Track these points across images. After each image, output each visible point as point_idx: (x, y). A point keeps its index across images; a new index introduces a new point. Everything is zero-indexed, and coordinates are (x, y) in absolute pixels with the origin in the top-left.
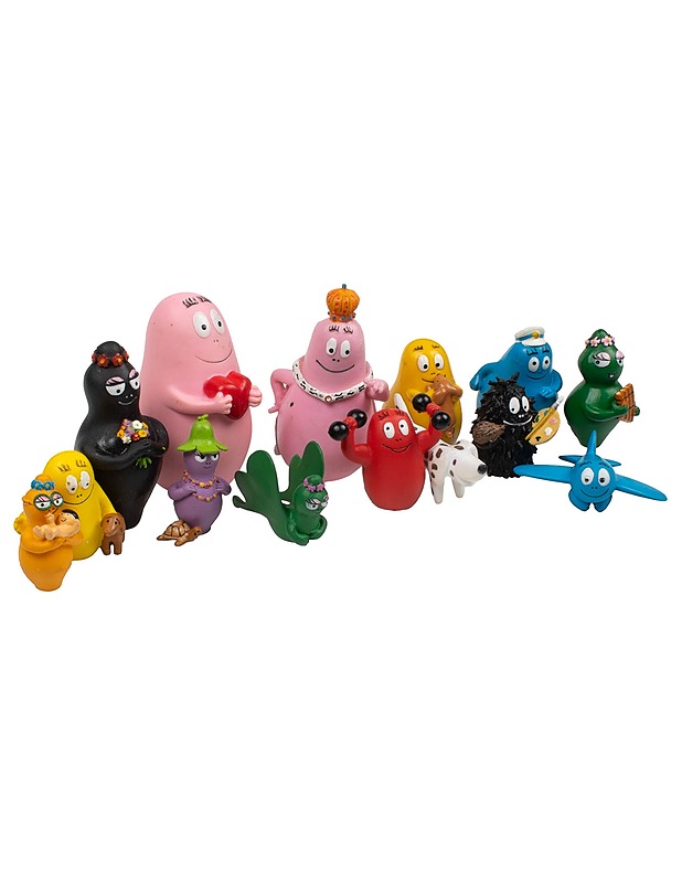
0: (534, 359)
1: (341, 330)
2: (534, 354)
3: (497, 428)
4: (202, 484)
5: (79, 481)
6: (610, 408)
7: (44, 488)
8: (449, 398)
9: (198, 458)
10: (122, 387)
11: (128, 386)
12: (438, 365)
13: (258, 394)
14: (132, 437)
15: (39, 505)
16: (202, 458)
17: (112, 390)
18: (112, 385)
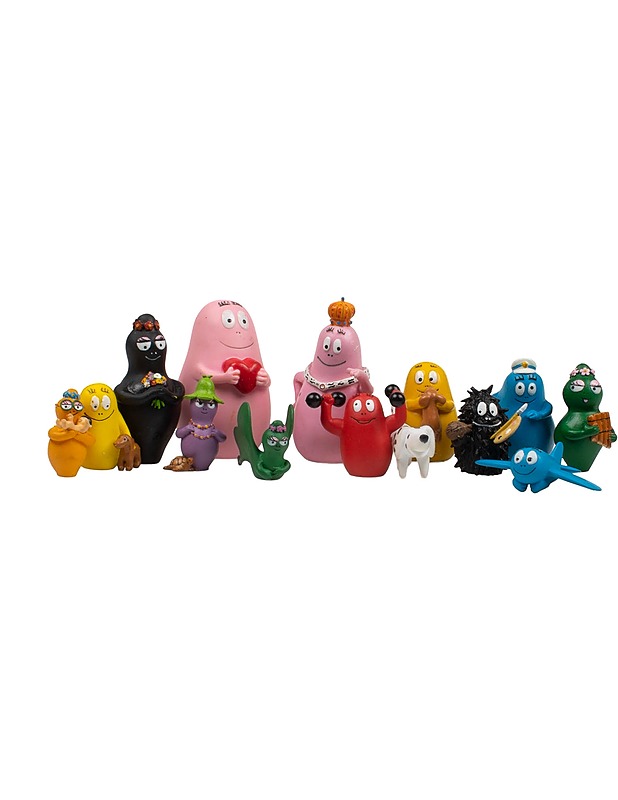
0: (520, 384)
1: (335, 331)
2: (520, 379)
3: (465, 426)
4: (199, 426)
5: (101, 401)
6: (583, 428)
7: (70, 396)
8: (433, 403)
9: (197, 404)
10: (149, 344)
11: (153, 346)
12: (431, 379)
13: (265, 374)
14: (151, 382)
15: (63, 407)
16: (200, 404)
17: (141, 346)
18: (141, 342)
